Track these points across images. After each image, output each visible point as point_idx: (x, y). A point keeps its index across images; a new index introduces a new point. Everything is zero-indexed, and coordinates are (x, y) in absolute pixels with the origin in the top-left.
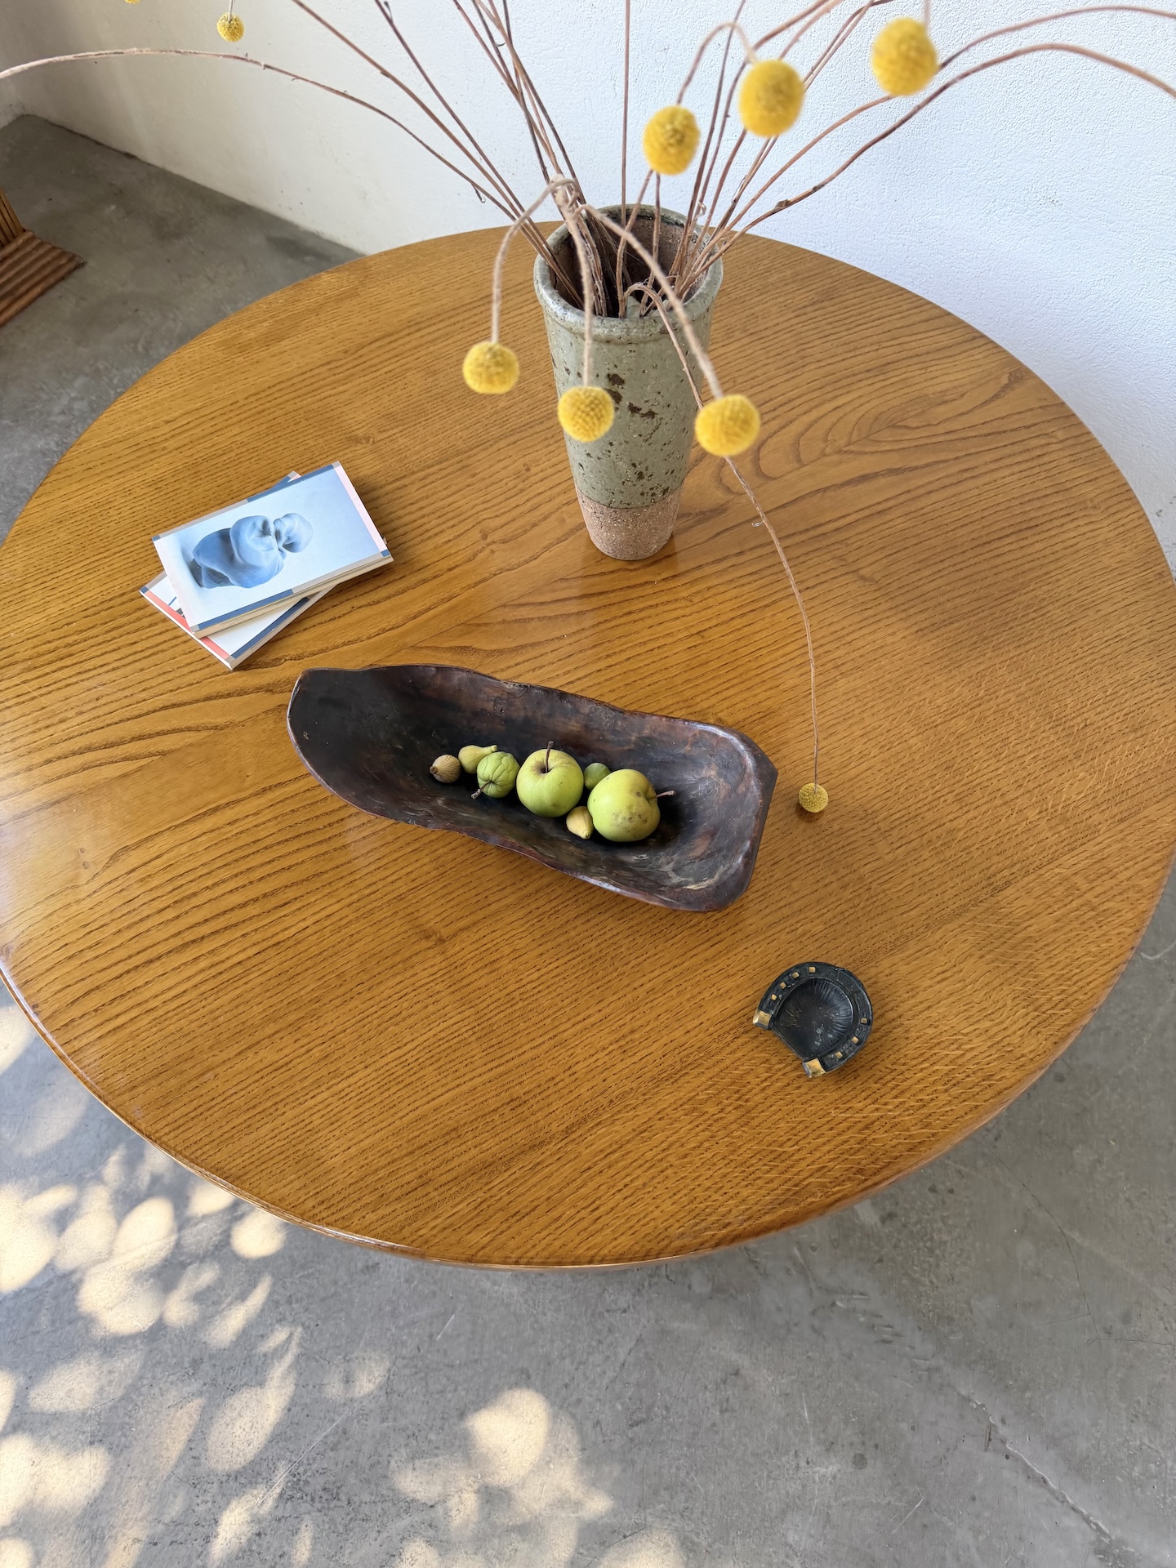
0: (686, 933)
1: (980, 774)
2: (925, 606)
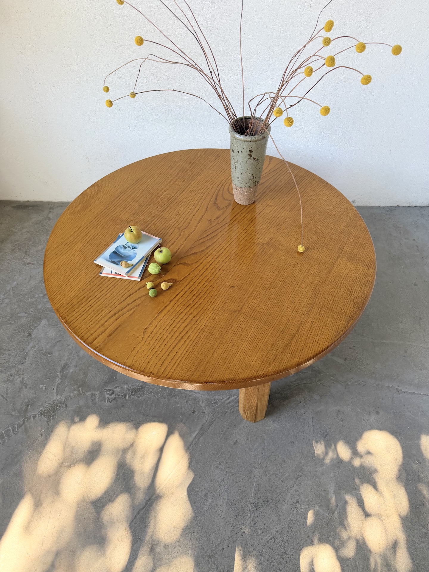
0: (290, 284)
1: (322, 231)
2: (287, 206)
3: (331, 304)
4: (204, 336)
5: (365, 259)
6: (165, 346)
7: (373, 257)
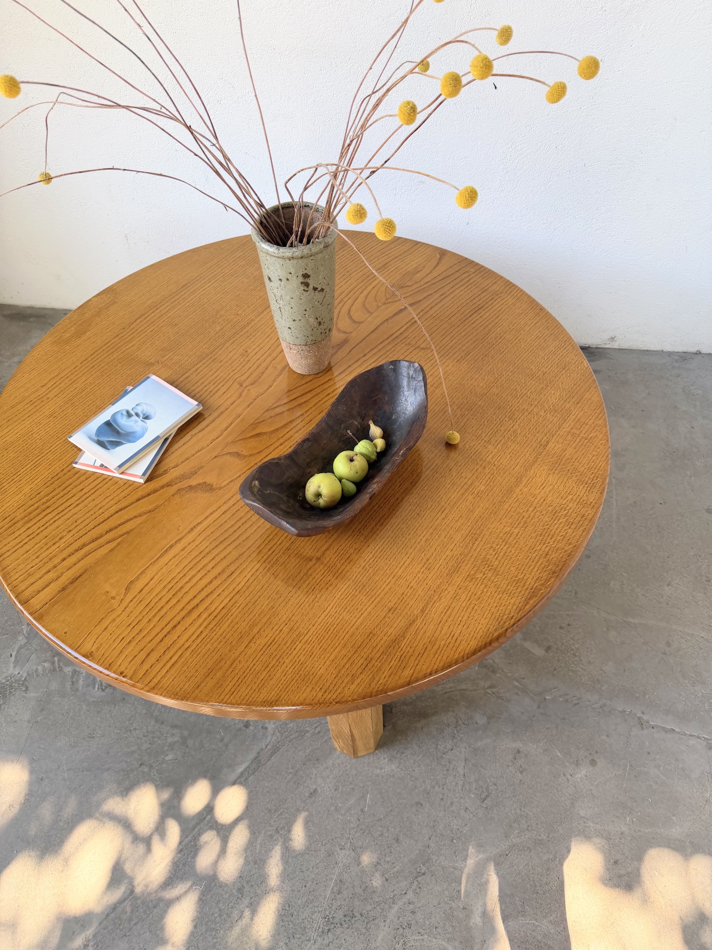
0: (429, 511)
2: (454, 351)
3: (499, 559)
4: (238, 605)
5: (586, 470)
6: (160, 621)
7: (604, 467)
